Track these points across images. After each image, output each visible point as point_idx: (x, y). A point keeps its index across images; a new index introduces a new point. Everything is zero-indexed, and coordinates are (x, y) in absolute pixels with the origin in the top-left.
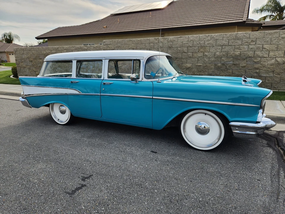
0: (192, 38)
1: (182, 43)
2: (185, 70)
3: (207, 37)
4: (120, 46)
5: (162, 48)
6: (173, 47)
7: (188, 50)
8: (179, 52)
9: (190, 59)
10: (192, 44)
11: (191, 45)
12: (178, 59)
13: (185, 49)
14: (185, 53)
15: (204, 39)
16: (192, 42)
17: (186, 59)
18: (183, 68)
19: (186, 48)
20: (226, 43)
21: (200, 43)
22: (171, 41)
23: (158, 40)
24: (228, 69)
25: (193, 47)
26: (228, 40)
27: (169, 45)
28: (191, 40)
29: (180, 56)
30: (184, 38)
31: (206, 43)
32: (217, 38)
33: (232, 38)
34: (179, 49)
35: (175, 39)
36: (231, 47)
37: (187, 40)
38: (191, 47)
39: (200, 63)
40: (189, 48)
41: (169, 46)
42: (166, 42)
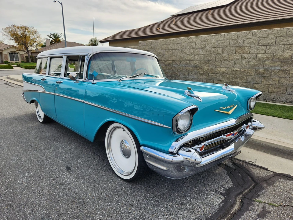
0: (228, 37)
1: (217, 42)
2: (218, 75)
3: (248, 34)
4: (153, 47)
5: (194, 49)
6: (206, 47)
7: (223, 51)
8: (212, 53)
9: (225, 62)
10: (229, 43)
11: (227, 45)
12: (211, 62)
13: (220, 50)
14: (219, 54)
15: (243, 37)
16: (228, 41)
17: (220, 62)
18: (216, 73)
19: (221, 48)
20: (272, 41)
21: (238, 42)
22: (204, 41)
23: (190, 39)
24: (273, 76)
25: (229, 48)
26: (275, 38)
27: (202, 45)
28: (228, 39)
29: (213, 58)
30: (220, 36)
31: (246, 42)
32: (261, 35)
33: (281, 35)
34: (213, 49)
35: (209, 38)
36: (278, 47)
37: (223, 39)
38: (226, 47)
39: (237, 68)
40: (224, 48)
41: (202, 47)
42: (199, 41)
